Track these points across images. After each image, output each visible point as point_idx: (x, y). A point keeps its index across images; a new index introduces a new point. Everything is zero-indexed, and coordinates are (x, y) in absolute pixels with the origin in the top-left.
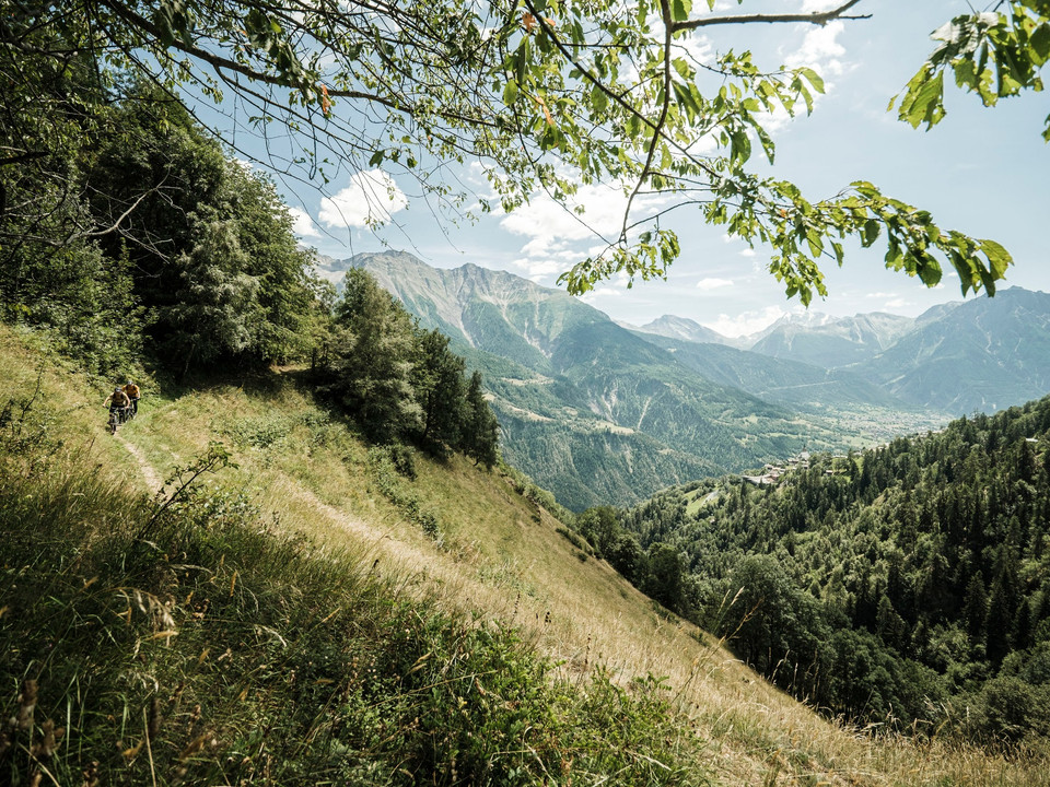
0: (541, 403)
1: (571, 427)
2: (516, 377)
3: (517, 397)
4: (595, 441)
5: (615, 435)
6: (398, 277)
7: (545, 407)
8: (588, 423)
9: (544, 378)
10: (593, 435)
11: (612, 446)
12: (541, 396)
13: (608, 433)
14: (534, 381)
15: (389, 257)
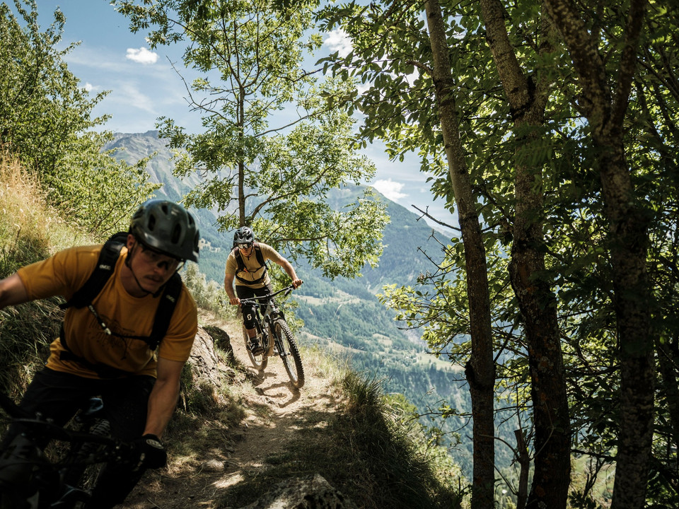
0: (344, 329)
1: (386, 361)
2: (311, 295)
3: (314, 321)
4: (416, 381)
5: (441, 372)
6: (160, 162)
7: (350, 334)
8: (406, 355)
9: (347, 295)
10: (413, 373)
11: (438, 387)
12: (345, 319)
13: (432, 370)
14: (334, 300)
15: (150, 138)
